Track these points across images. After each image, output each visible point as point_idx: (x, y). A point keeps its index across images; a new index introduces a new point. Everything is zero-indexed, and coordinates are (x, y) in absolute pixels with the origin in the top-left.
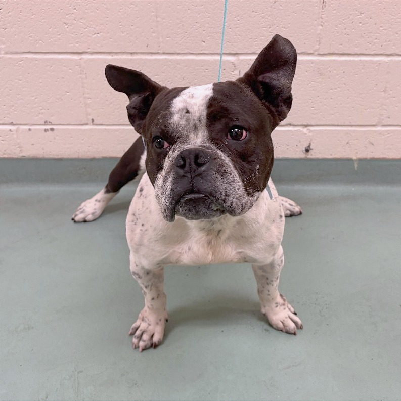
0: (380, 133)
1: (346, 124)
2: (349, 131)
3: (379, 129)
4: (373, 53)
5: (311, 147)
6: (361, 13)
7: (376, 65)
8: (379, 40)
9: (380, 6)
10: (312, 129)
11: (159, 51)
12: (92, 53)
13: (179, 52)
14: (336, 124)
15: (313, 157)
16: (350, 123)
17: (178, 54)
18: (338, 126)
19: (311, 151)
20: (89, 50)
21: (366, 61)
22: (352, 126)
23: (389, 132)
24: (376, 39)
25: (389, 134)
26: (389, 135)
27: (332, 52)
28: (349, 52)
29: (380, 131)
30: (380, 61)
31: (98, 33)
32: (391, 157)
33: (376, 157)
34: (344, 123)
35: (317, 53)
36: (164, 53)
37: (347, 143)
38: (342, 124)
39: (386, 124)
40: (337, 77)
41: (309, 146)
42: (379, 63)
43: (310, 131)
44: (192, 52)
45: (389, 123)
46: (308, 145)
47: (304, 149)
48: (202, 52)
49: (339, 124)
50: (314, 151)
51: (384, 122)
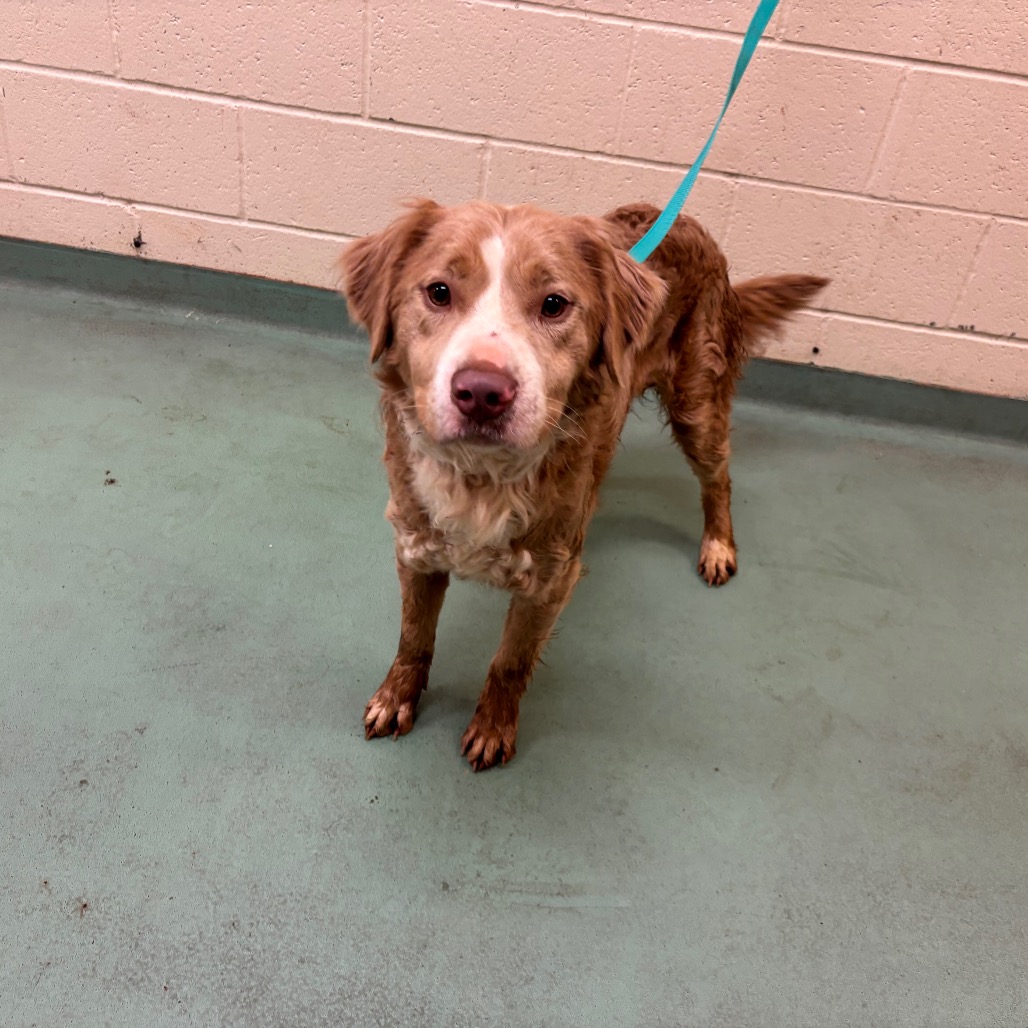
0: (249, 231)
1: (189, 208)
2: (199, 221)
3: (245, 224)
4: (208, 89)
5: (143, 239)
6: (176, 18)
7: (217, 112)
8: (213, 68)
9: (204, 9)
10: (139, 207)
14: (175, 205)
15: (149, 257)
16: (197, 207)
18: (178, 209)
19: (142, 246)
21: (200, 103)
22: (201, 213)
23: (262, 233)
24: (209, 67)
26: (261, 238)
27: (142, 78)
28: (170, 83)
29: (246, 227)
30: (223, 106)
32: (273, 277)
33: (249, 273)
34: (187, 205)
35: (119, 76)
37: (199, 242)
38: (184, 207)
39: (252, 217)
40: (160, 123)
41: (140, 237)
42: (222, 110)
43: (138, 212)
45: (258, 217)
46: (137, 235)
47: (133, 242)
49: (180, 206)
50: (149, 247)
51: (250, 213)
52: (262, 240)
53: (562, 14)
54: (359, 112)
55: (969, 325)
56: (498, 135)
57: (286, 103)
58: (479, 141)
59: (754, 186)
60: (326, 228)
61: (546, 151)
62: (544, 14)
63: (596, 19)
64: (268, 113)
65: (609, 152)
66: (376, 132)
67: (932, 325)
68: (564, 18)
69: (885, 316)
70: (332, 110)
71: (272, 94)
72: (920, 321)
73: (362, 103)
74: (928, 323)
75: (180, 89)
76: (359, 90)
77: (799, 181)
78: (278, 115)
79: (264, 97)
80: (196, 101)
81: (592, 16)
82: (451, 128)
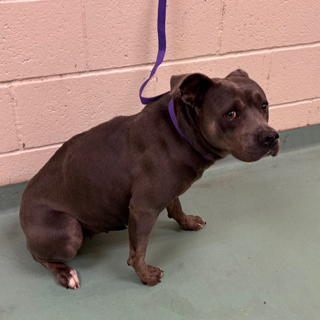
11: (87, 70)
12: (22, 80)
13: (104, 68)
17: (104, 70)
20: (19, 77)
31: (27, 60)
36: (91, 71)
44: (116, 66)
48: (125, 66)
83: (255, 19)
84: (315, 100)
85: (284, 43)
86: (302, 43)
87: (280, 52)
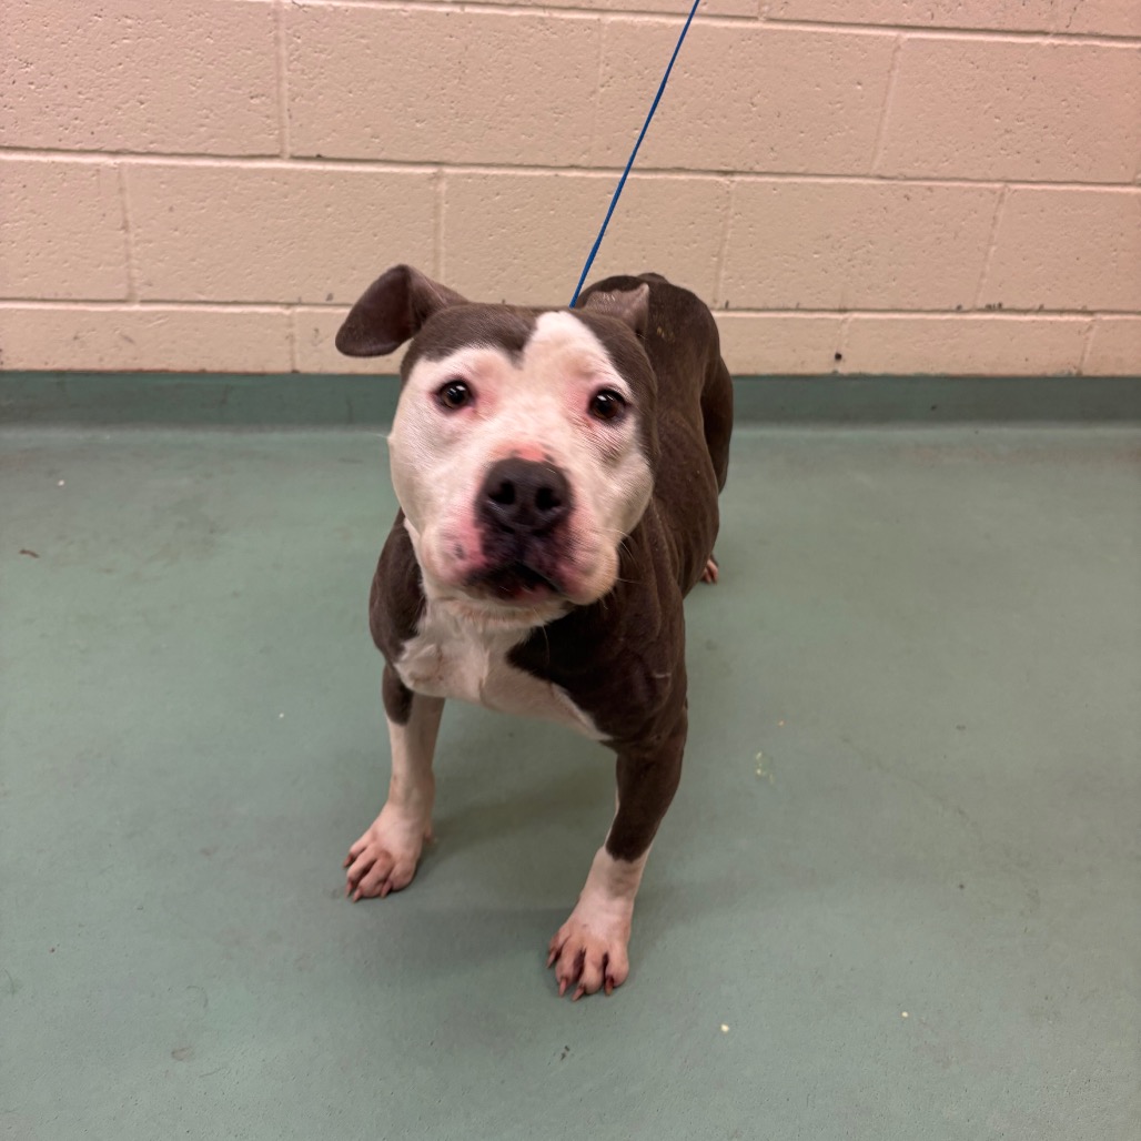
0: (142, 317)
1: (59, 297)
3: (136, 307)
4: (77, 147)
6: (28, 64)
7: (90, 173)
8: (82, 120)
9: (66, 49)
14: (39, 296)
16: (71, 294)
18: (44, 300)
21: (67, 164)
22: (76, 301)
23: (160, 315)
24: (76, 119)
25: (160, 319)
26: (159, 322)
28: (24, 145)
29: (137, 312)
30: (98, 165)
32: (178, 369)
33: (146, 368)
34: (56, 294)
37: (76, 338)
38: (52, 297)
39: (146, 298)
40: (13, 195)
42: (97, 170)
45: (154, 297)
49: (46, 297)
50: (6, 355)
51: (142, 293)
52: (161, 325)
53: (516, 13)
54: (277, 152)
55: (997, 303)
56: (453, 160)
57: (182, 151)
58: (430, 170)
59: (752, 183)
60: (245, 298)
61: (511, 172)
62: (495, 15)
63: (556, 14)
64: (158, 166)
65: (585, 165)
66: (301, 173)
67: (959, 309)
68: (520, 17)
69: (909, 307)
70: (242, 153)
71: (163, 142)
72: (946, 307)
73: (280, 140)
74: (954, 307)
75: (39, 150)
76: (276, 125)
77: (801, 170)
78: (173, 167)
79: (152, 147)
80: (61, 163)
81: (551, 11)
82: (395, 157)
83: (42, 74)
84: (299, 309)
85: (152, 146)
86: (209, 151)
87: (144, 166)
